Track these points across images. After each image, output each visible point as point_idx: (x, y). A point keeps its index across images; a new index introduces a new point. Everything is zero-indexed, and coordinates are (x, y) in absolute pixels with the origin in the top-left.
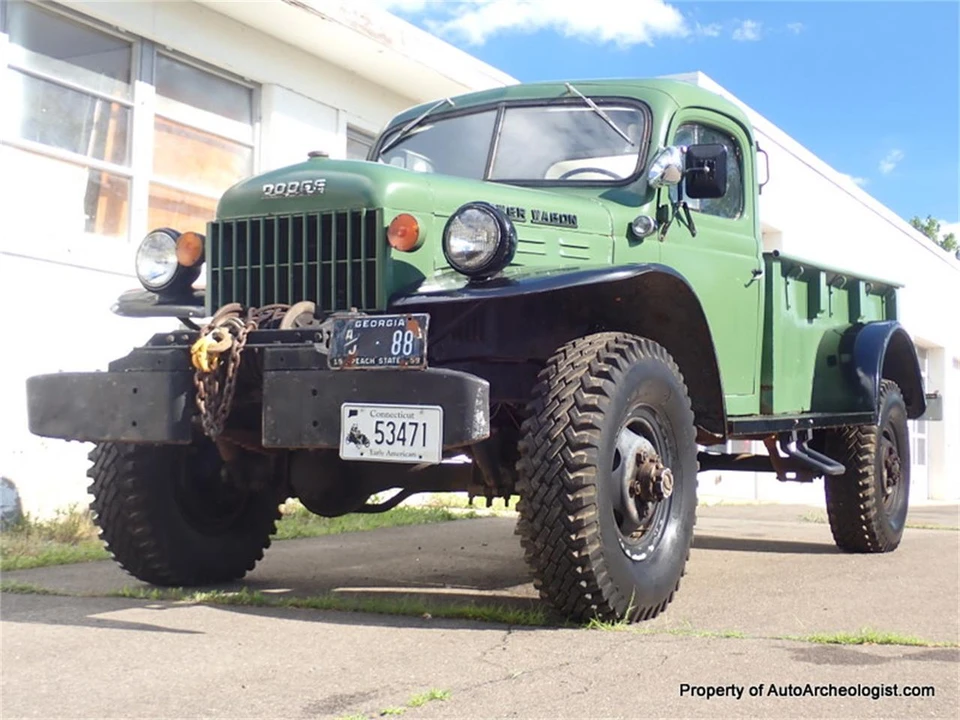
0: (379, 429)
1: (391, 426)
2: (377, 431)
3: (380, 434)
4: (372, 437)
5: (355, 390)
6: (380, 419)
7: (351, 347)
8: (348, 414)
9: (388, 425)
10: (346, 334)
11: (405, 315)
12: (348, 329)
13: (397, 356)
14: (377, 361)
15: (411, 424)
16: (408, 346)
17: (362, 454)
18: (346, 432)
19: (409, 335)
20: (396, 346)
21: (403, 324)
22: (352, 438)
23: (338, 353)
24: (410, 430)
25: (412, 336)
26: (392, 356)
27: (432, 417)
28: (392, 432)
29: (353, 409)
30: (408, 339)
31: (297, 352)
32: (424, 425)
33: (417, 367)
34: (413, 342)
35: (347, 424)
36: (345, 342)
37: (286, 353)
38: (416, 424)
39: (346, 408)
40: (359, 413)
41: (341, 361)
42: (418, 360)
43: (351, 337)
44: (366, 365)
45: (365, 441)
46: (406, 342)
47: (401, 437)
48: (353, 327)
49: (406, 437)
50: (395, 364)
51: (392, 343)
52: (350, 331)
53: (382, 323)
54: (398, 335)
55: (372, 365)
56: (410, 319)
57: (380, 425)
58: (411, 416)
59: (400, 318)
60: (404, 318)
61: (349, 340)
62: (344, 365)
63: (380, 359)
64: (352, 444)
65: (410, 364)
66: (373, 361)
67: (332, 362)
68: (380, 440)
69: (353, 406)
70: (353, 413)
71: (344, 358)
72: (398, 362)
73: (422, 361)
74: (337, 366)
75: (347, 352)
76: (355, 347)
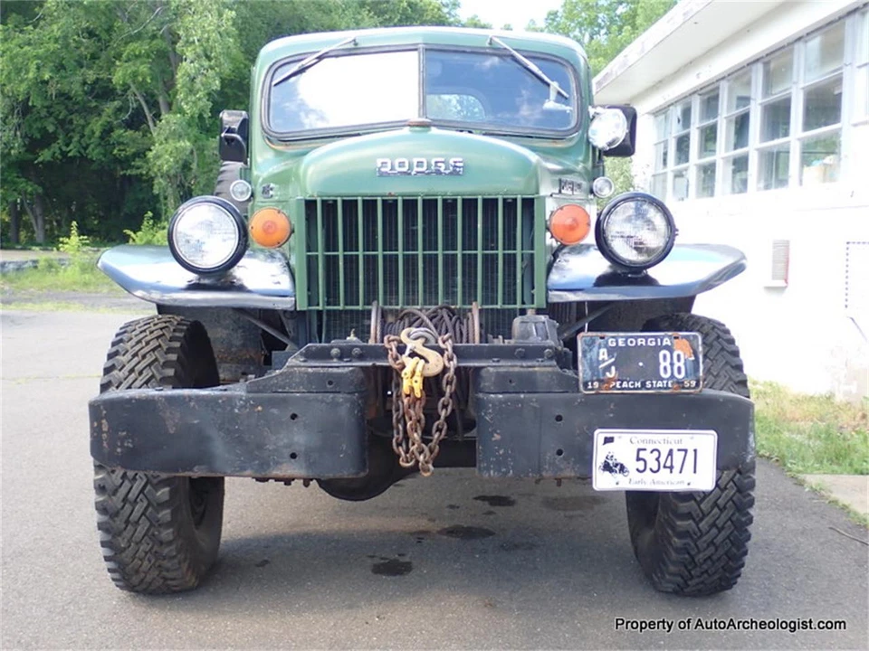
0: (641, 456)
1: (656, 454)
2: (638, 459)
3: (642, 463)
4: (631, 465)
5: (611, 415)
6: (642, 446)
7: (608, 368)
8: (603, 441)
9: (652, 452)
10: (598, 353)
11: (670, 333)
12: (600, 348)
13: (668, 379)
14: (643, 385)
15: (679, 450)
16: (679, 369)
17: (617, 484)
18: (599, 459)
19: (679, 356)
20: (665, 368)
21: (669, 343)
22: (607, 467)
23: (593, 375)
24: (678, 457)
25: (682, 357)
26: (662, 379)
27: (705, 443)
28: (657, 459)
29: (609, 435)
30: (679, 360)
31: (535, 372)
32: (695, 451)
33: (692, 391)
34: (685, 364)
35: (601, 453)
36: (599, 362)
37: (519, 374)
38: (686, 451)
39: (600, 435)
40: (615, 440)
41: (596, 384)
42: (694, 383)
43: (606, 357)
44: (629, 389)
45: (622, 469)
46: (677, 364)
47: (668, 464)
48: (606, 346)
49: (674, 464)
50: (667, 388)
51: (659, 364)
52: (603, 350)
53: (641, 342)
54: (665, 356)
55: (638, 389)
56: (676, 338)
57: (641, 453)
58: (680, 441)
59: (664, 336)
60: (670, 336)
61: (604, 361)
62: (600, 388)
63: (648, 383)
64: (607, 473)
65: (684, 388)
66: (638, 384)
67: (586, 385)
68: (642, 468)
69: (608, 433)
70: (608, 440)
71: (600, 381)
72: (670, 385)
73: (697, 385)
74: (592, 389)
75: (604, 374)
76: (613, 368)
